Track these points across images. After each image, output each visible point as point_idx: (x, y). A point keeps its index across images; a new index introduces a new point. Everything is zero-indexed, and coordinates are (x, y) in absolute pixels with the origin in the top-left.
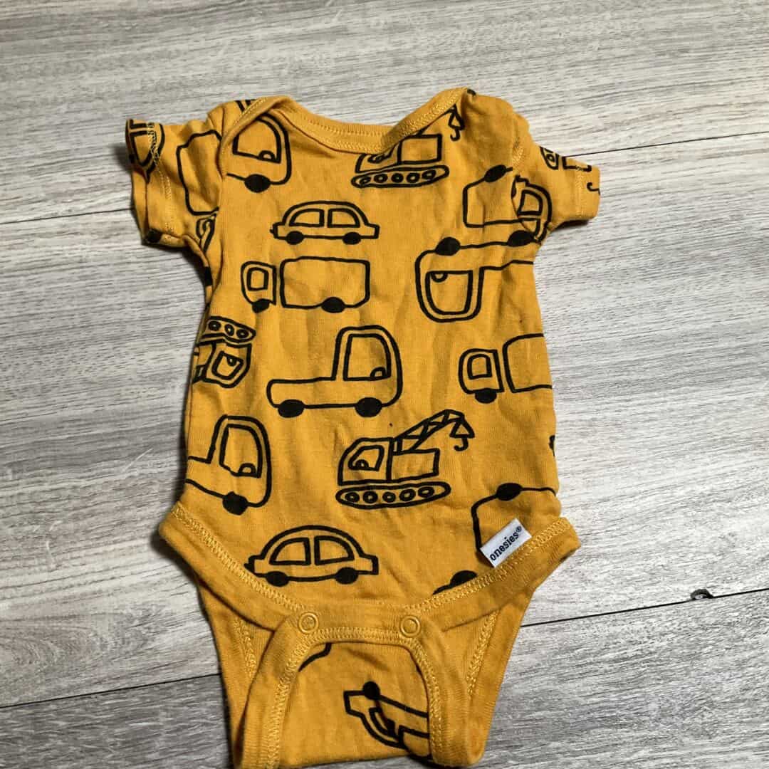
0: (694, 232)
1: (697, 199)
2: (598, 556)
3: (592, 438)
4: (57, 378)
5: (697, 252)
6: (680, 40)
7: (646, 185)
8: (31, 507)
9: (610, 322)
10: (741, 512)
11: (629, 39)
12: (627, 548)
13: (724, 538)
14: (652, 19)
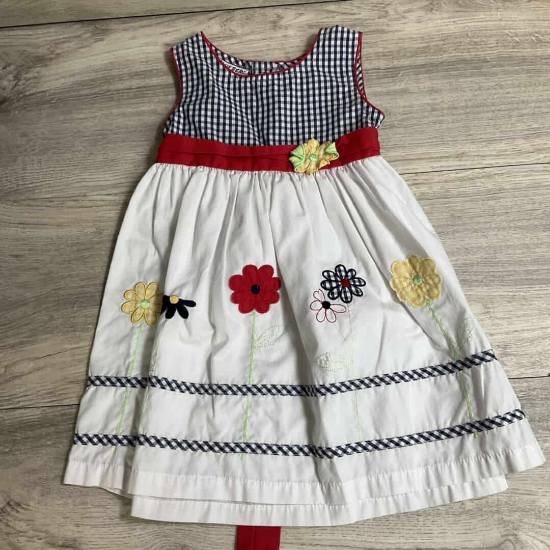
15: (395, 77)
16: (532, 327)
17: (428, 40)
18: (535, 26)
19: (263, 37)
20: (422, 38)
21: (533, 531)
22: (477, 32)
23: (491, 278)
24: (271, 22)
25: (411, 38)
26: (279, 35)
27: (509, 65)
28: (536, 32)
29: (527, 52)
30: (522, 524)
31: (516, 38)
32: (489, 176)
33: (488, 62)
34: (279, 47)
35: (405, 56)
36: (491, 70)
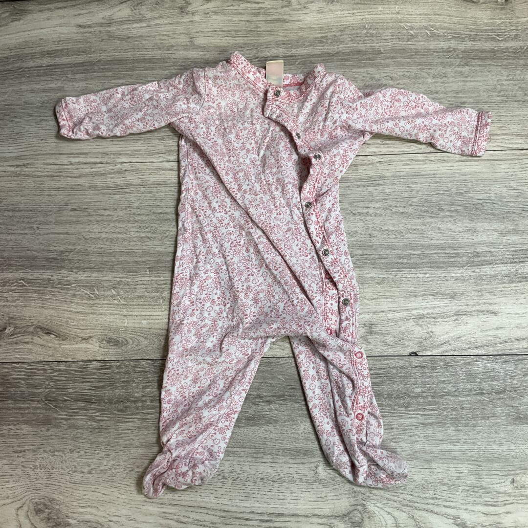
0: (446, 198)
1: (450, 182)
2: (375, 333)
3: (381, 286)
4: (167, 234)
5: (445, 207)
6: (462, 97)
7: (429, 172)
8: (156, 286)
9: (399, 236)
10: (438, 323)
11: (437, 95)
12: (387, 332)
13: (428, 333)
14: (451, 84)
15: (291, 65)
16: (398, 309)
17: (327, 31)
18: (430, 20)
19: (170, 22)
20: (321, 28)
21: (381, 502)
22: (374, 24)
23: (364, 261)
24: (179, 7)
25: (311, 28)
26: (185, 20)
27: (401, 57)
28: (432, 26)
29: (421, 45)
30: (371, 495)
31: (411, 32)
32: (372, 164)
33: (382, 53)
34: (184, 32)
35: (303, 45)
36: (383, 62)
